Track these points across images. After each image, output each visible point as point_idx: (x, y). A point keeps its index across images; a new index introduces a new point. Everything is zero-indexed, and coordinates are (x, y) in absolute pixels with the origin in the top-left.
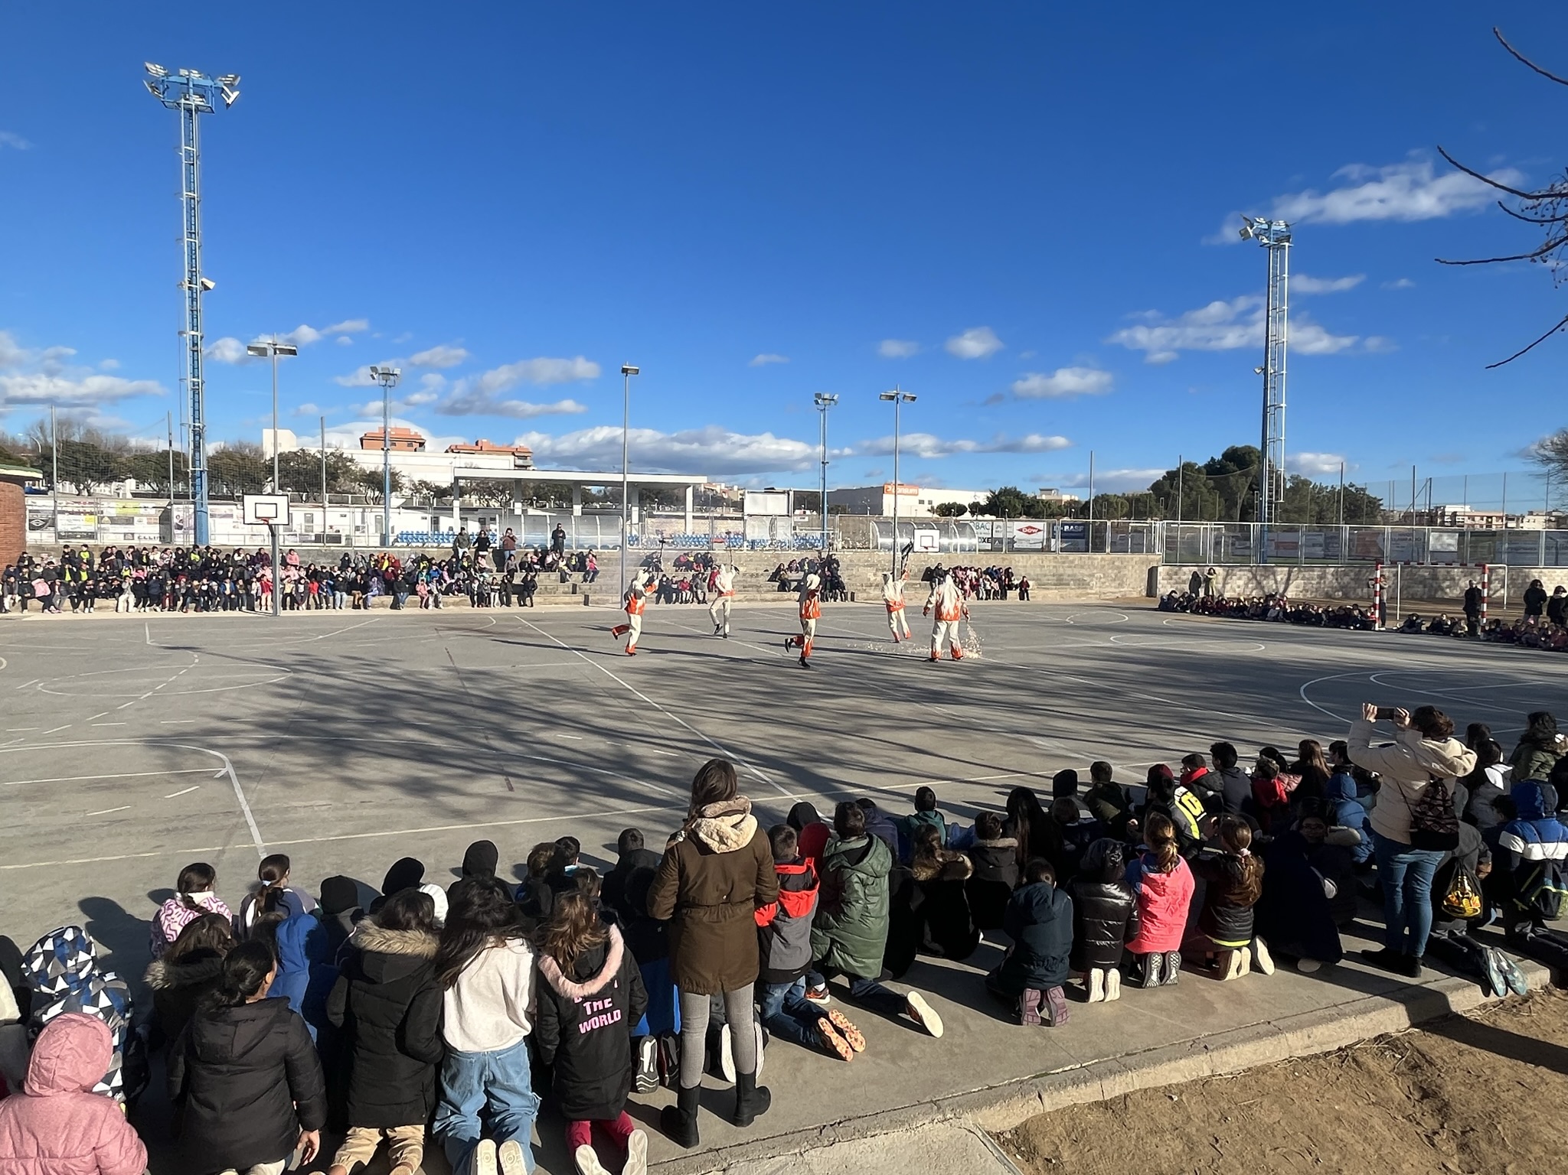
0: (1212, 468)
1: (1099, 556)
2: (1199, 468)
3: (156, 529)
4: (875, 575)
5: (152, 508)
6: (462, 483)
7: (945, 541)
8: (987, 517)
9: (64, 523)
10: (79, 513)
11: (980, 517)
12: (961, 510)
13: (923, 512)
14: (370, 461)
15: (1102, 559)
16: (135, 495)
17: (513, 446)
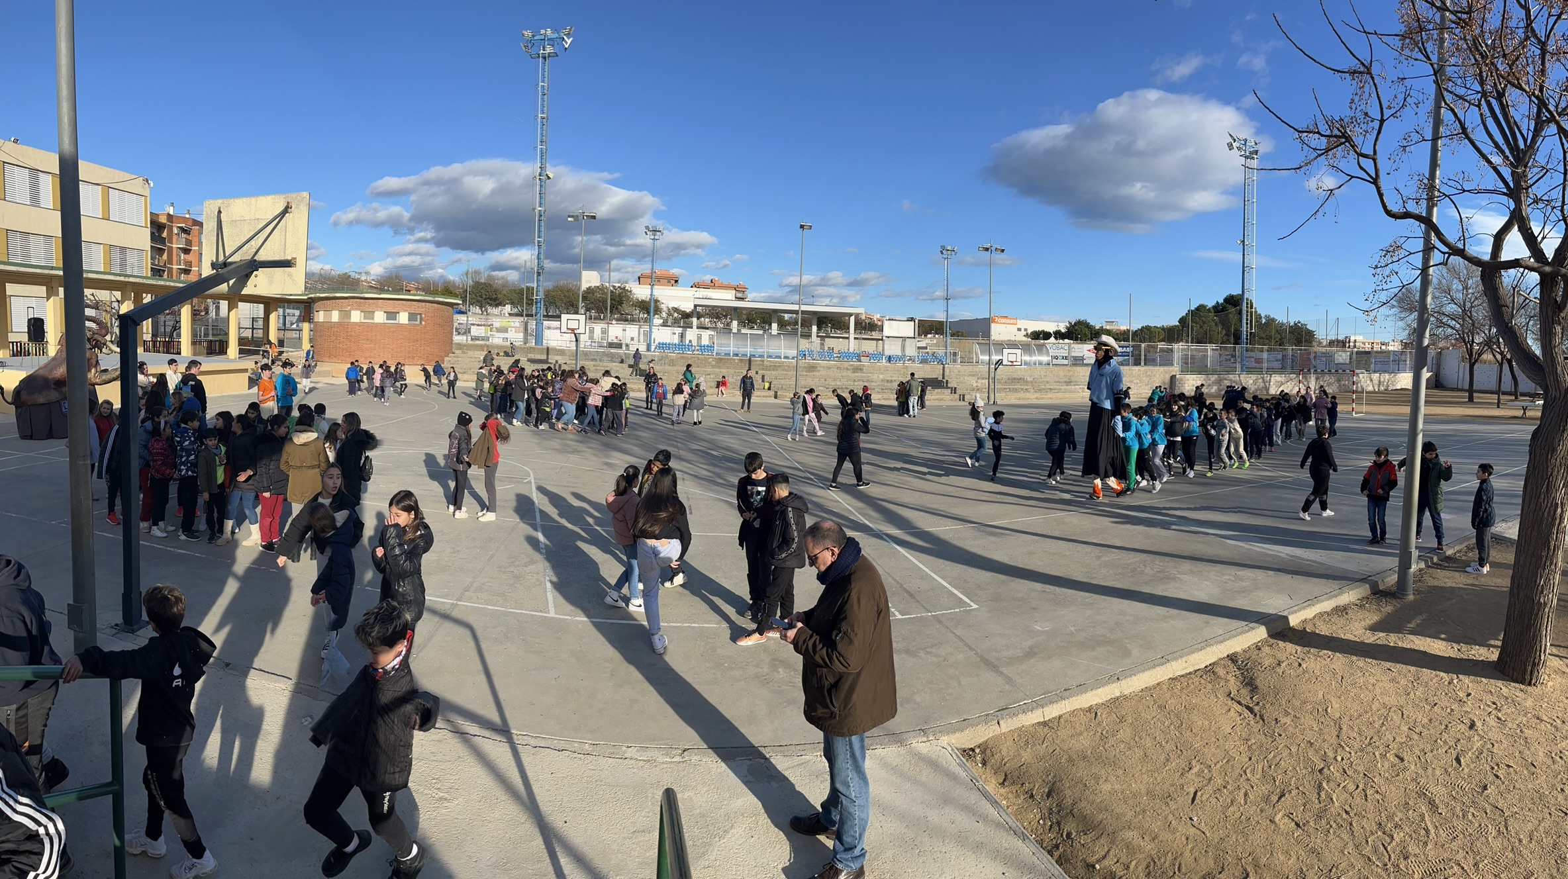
0: (1218, 309)
1: (1137, 368)
2: (1209, 309)
3: (521, 335)
4: (976, 382)
5: (517, 322)
6: (699, 309)
7: (1027, 358)
8: (1067, 341)
9: (475, 331)
10: (481, 325)
11: (1061, 341)
12: (1047, 336)
13: (1020, 337)
14: (641, 292)
15: (1139, 370)
16: (510, 314)
17: (735, 283)
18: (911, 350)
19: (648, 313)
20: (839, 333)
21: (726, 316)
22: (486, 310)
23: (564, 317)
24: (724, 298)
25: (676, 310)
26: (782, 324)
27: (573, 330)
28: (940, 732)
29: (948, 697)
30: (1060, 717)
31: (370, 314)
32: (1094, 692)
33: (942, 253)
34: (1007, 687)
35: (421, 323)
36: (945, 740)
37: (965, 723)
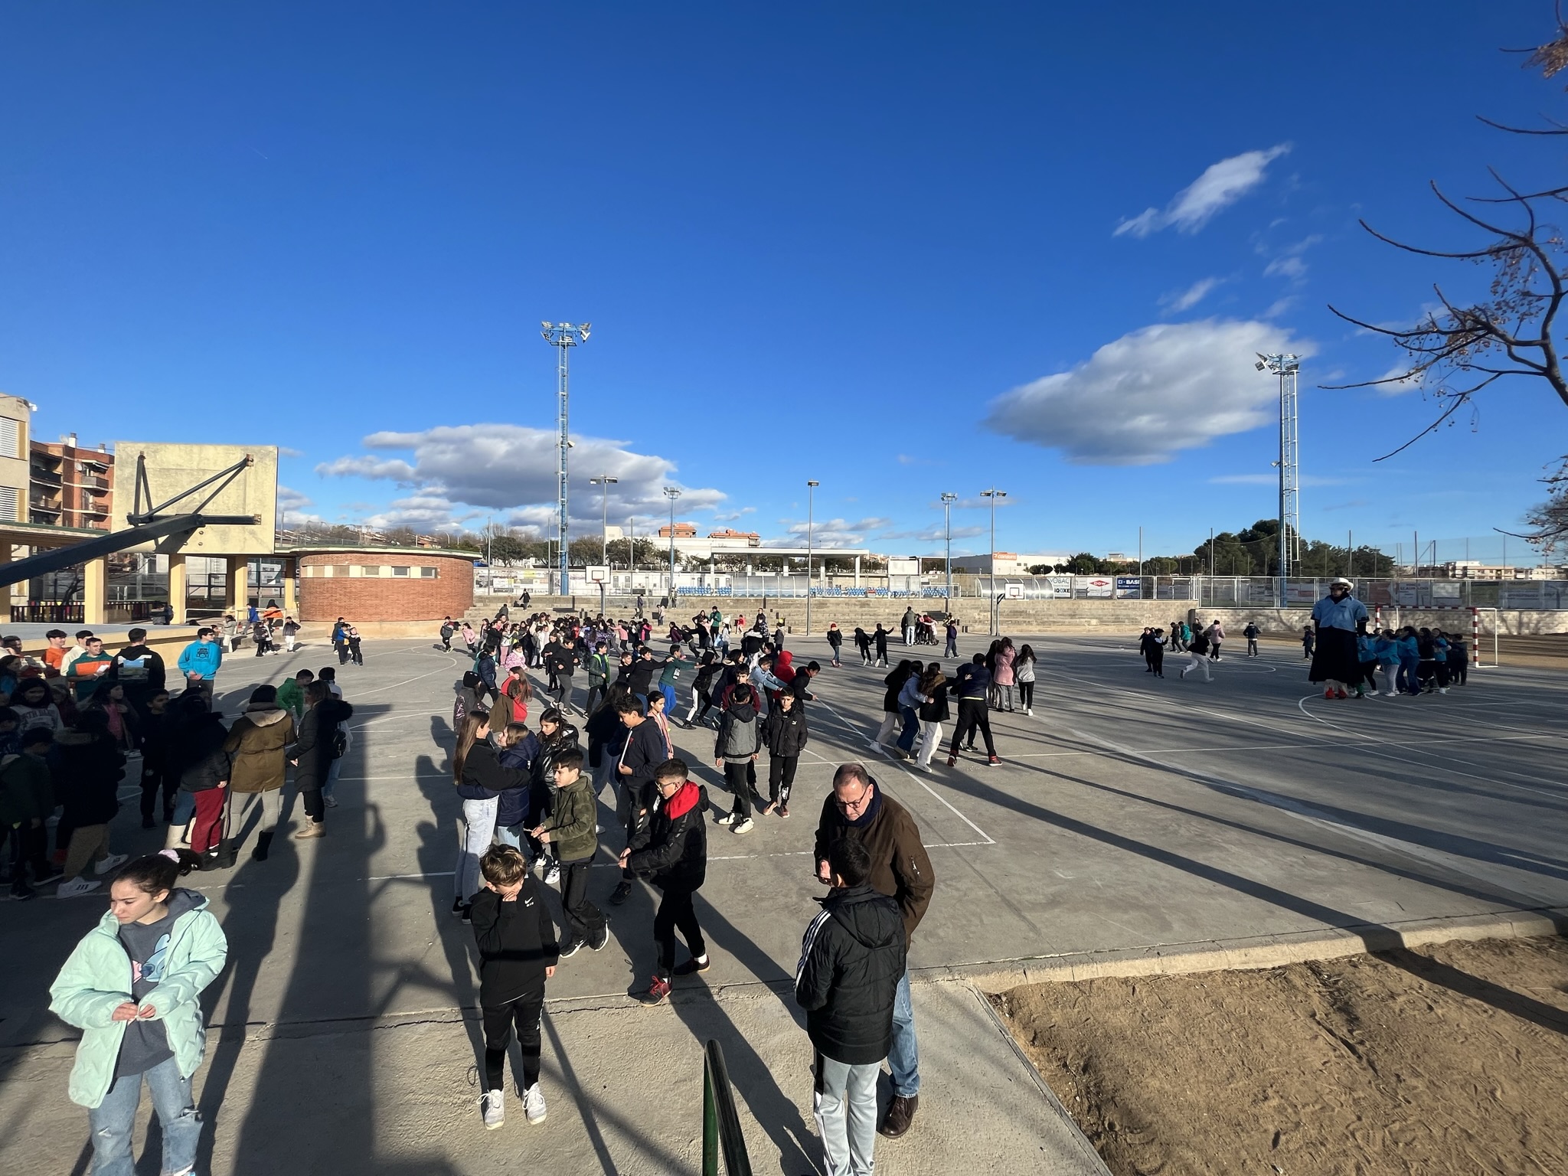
0: (1244, 537)
1: (1148, 602)
2: (1234, 537)
3: (546, 586)
4: (978, 616)
5: (542, 573)
6: (716, 556)
7: (1029, 592)
8: (1068, 574)
9: (497, 583)
10: (504, 577)
11: (1062, 575)
12: (1048, 569)
13: (1020, 572)
14: (661, 544)
15: (1151, 604)
16: (534, 566)
17: (749, 534)
18: (915, 587)
19: (669, 562)
20: (845, 572)
21: (741, 562)
22: (510, 563)
23: (589, 569)
24: (740, 546)
25: (695, 558)
26: (793, 566)
27: (598, 580)
28: (965, 972)
29: (971, 935)
30: (1092, 981)
31: (375, 569)
32: (1130, 962)
33: (943, 499)
34: (1031, 934)
35: (436, 577)
36: (970, 981)
37: (989, 967)
